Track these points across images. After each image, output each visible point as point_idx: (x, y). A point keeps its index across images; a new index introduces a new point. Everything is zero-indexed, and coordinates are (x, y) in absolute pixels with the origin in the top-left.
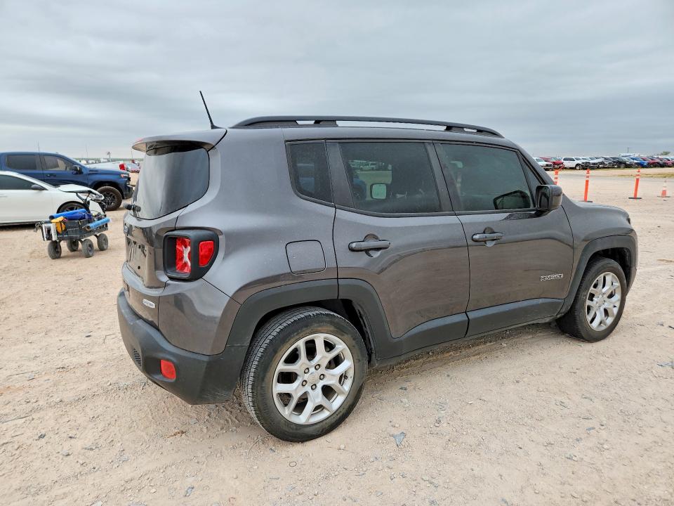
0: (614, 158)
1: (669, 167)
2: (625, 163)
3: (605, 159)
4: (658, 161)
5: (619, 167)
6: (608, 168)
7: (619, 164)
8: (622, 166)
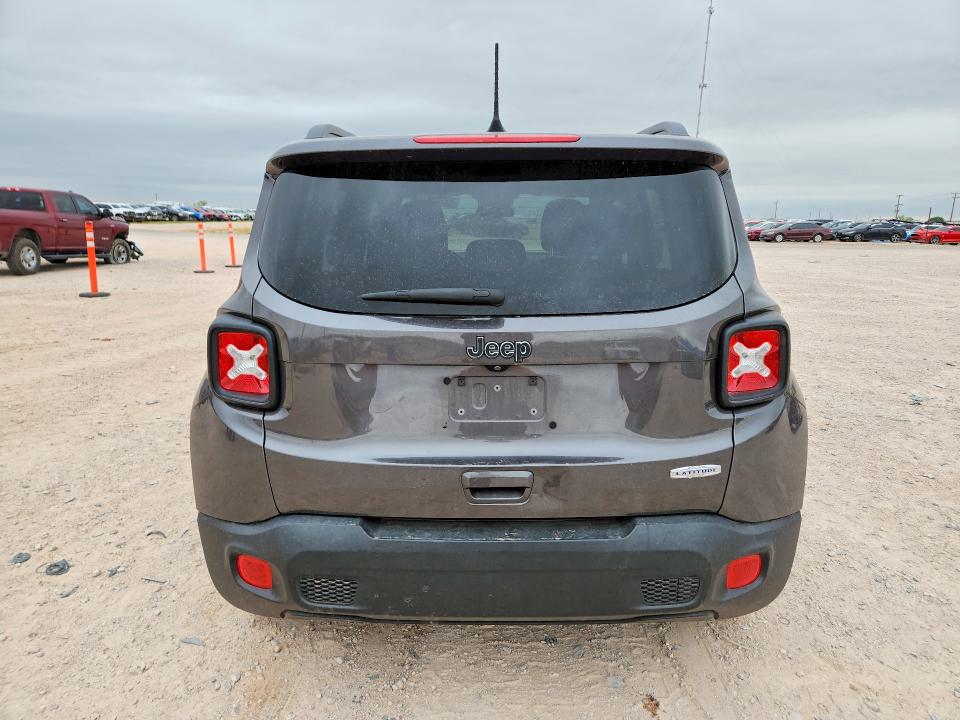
0: (162, 208)
1: (225, 220)
2: (177, 215)
3: (152, 208)
4: (213, 213)
5: (171, 220)
6: (158, 220)
7: (171, 216)
8: (175, 218)
